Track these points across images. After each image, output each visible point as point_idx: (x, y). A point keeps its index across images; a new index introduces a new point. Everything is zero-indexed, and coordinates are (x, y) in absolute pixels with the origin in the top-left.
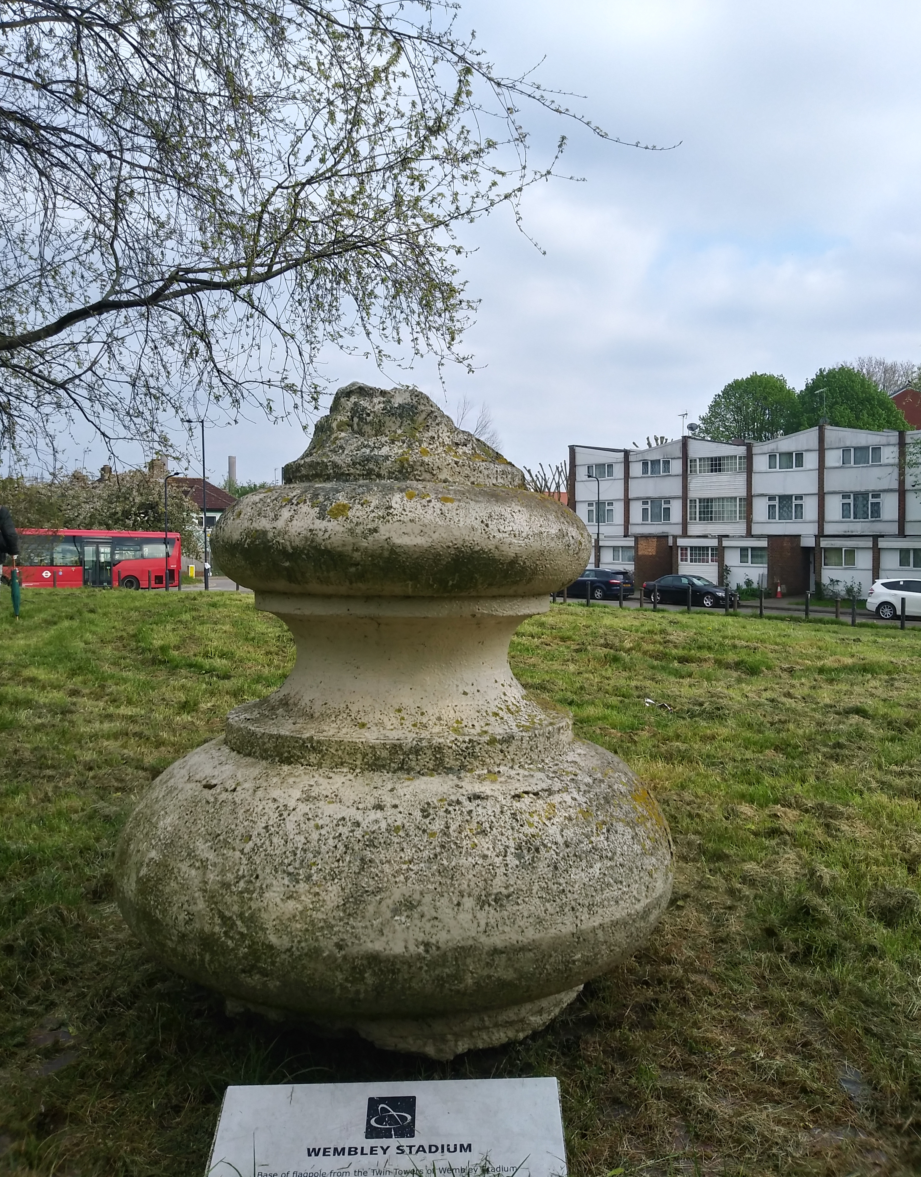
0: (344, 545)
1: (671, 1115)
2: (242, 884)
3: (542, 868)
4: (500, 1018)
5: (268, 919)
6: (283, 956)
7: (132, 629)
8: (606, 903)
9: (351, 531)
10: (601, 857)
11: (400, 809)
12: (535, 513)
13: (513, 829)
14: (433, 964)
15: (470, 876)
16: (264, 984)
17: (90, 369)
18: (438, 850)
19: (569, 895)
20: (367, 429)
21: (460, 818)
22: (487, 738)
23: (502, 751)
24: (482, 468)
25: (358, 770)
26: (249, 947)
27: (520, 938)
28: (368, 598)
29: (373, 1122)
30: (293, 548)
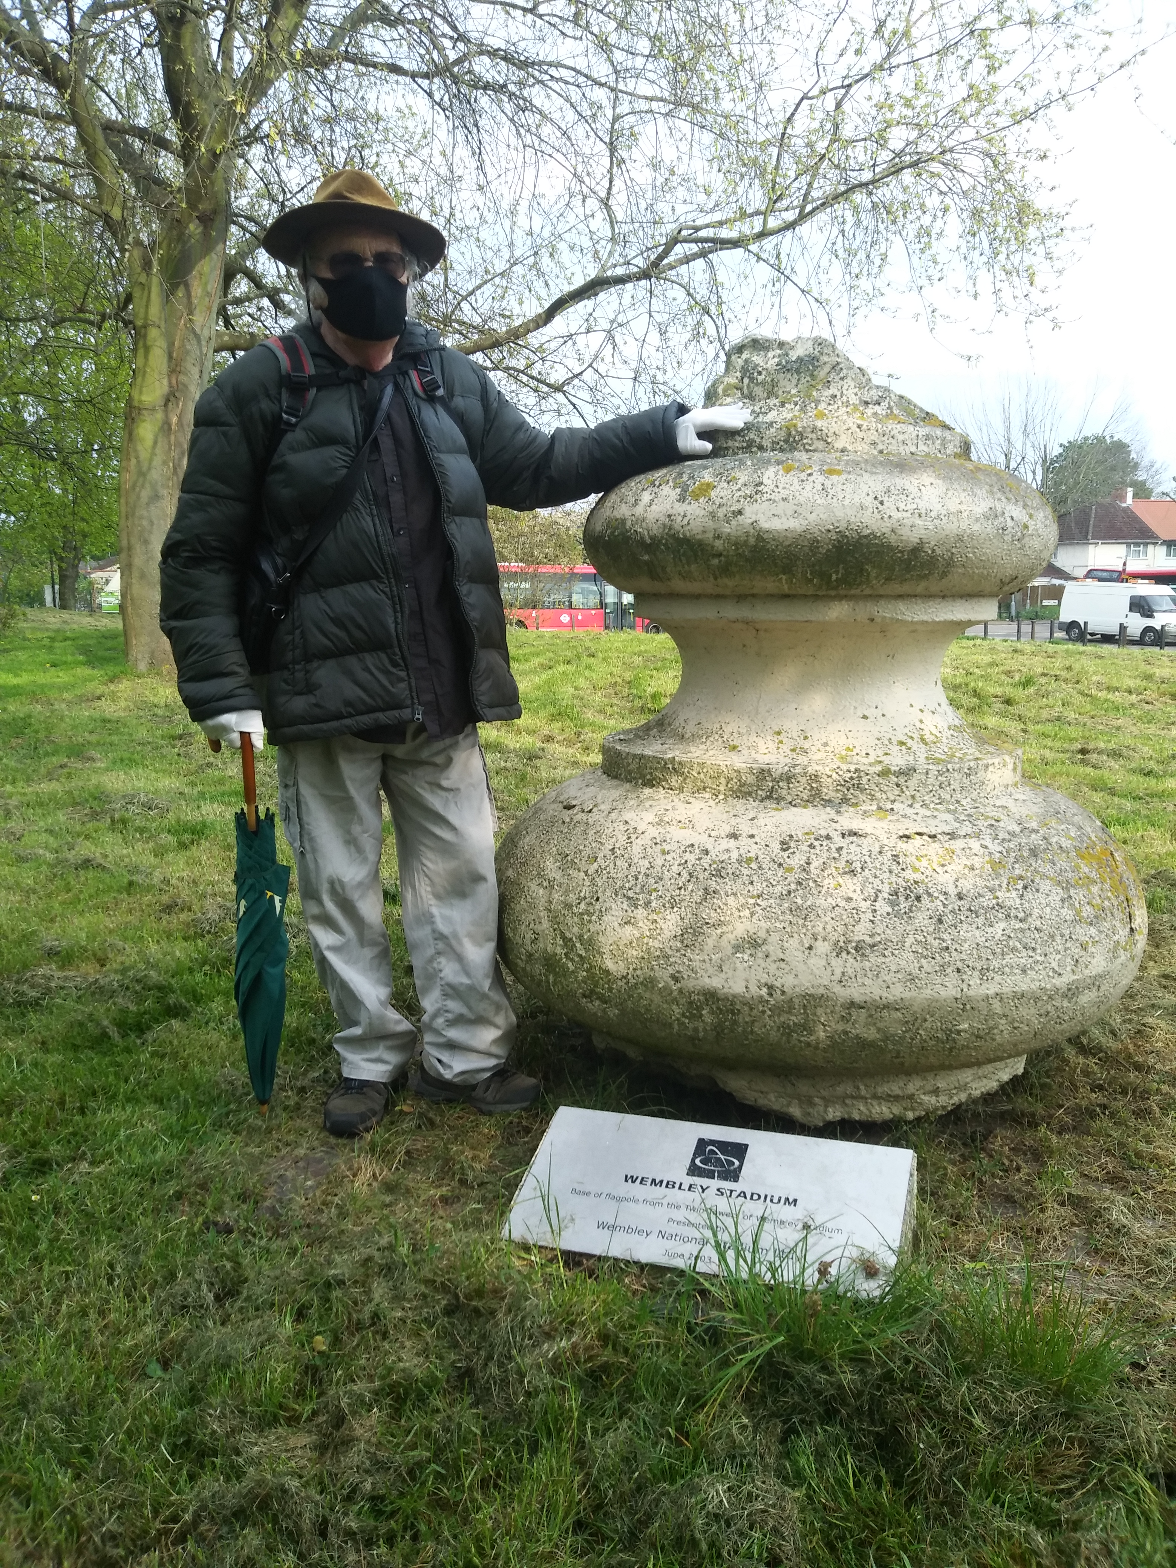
0: (704, 532)
1: (1073, 1224)
2: (583, 906)
3: (921, 919)
4: (880, 1090)
5: (605, 942)
6: (620, 983)
7: (628, 676)
8: (1007, 970)
9: (713, 515)
10: (1008, 916)
11: (757, 839)
12: (956, 486)
13: (891, 872)
14: (777, 1010)
15: (828, 919)
16: (604, 1010)
17: (590, 366)
18: (793, 886)
19: (954, 954)
20: (758, 391)
21: (826, 855)
22: (878, 768)
23: (898, 785)
24: (894, 432)
25: (721, 797)
26: (587, 971)
27: (885, 995)
28: (741, 598)
29: (698, 1161)
30: (651, 538)
